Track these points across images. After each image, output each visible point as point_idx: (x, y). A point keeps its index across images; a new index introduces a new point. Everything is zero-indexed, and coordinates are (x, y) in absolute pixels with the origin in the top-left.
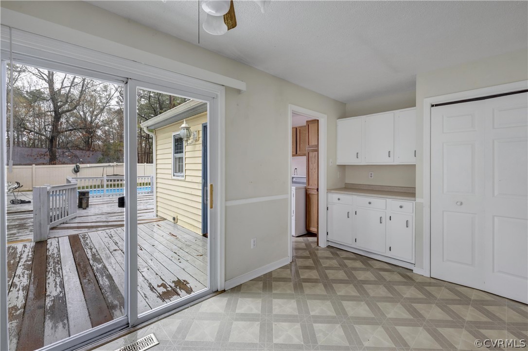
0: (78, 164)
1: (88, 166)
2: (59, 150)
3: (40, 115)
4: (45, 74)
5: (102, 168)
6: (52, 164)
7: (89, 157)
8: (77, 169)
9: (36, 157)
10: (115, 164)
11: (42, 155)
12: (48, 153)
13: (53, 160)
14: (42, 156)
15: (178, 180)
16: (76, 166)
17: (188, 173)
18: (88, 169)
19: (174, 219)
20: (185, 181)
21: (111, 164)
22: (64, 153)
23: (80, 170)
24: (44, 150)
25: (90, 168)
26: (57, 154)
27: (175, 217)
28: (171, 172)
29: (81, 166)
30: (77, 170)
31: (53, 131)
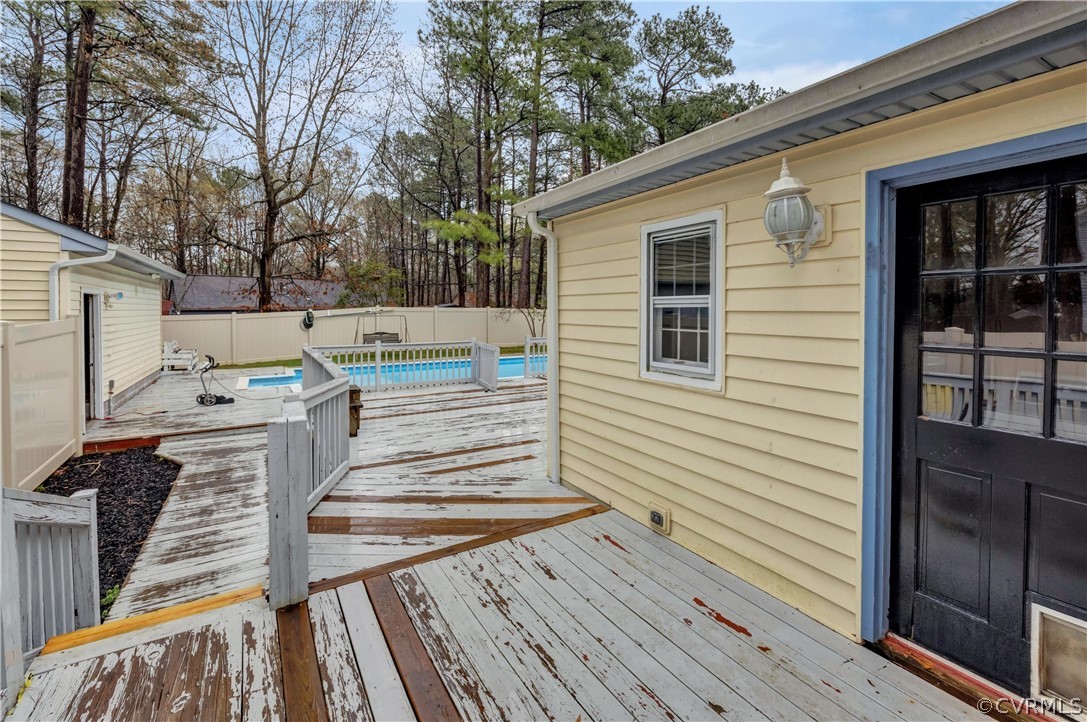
0: (310, 310)
1: (329, 314)
2: (276, 282)
3: (239, 212)
4: (251, 126)
5: (355, 318)
6: (264, 311)
8: (309, 321)
9: (235, 294)
10: (378, 308)
11: (246, 291)
12: (256, 288)
13: (265, 304)
14: (246, 294)
15: (681, 389)
16: (308, 314)
17: (736, 368)
18: (330, 320)
19: (657, 519)
20: (724, 397)
21: (370, 309)
22: (282, 285)
23: (315, 323)
24: (250, 282)
25: (333, 319)
26: (272, 289)
27: (662, 512)
28: (639, 354)
29: (316, 314)
30: (308, 324)
31: (265, 242)
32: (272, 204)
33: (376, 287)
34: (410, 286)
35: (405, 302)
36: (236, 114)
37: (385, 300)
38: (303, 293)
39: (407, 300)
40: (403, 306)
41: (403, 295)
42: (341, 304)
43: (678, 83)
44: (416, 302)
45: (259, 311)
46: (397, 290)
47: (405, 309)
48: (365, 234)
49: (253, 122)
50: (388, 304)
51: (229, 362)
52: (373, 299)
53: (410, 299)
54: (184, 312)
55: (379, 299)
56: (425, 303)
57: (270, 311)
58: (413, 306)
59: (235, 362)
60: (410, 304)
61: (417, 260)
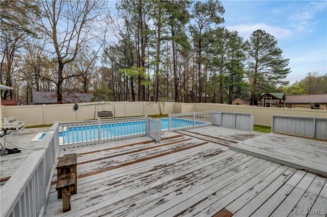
1: (84, 105)
4: (51, 32)
5: (95, 106)
6: (59, 104)
7: (85, 97)
8: (76, 107)
9: (50, 98)
10: (103, 102)
12: (57, 95)
13: (60, 100)
14: (54, 97)
16: (76, 104)
18: (84, 106)
21: (100, 102)
23: (79, 108)
25: (86, 106)
26: (63, 95)
29: (79, 104)
30: (76, 108)
31: (59, 77)
32: (61, 63)
33: (104, 95)
34: (116, 95)
35: (114, 100)
36: (44, 28)
37: (107, 99)
38: (76, 97)
39: (115, 99)
40: (114, 101)
41: (113, 98)
42: (92, 101)
43: (205, 26)
44: (118, 100)
45: (57, 104)
46: (111, 96)
47: (114, 102)
48: (101, 80)
49: (51, 30)
50: (108, 101)
51: (43, 124)
52: (103, 99)
53: (116, 99)
54: (35, 104)
55: (105, 99)
56: (121, 101)
57: (62, 103)
58: (117, 101)
59: (45, 124)
60: (116, 101)
61: (118, 88)
